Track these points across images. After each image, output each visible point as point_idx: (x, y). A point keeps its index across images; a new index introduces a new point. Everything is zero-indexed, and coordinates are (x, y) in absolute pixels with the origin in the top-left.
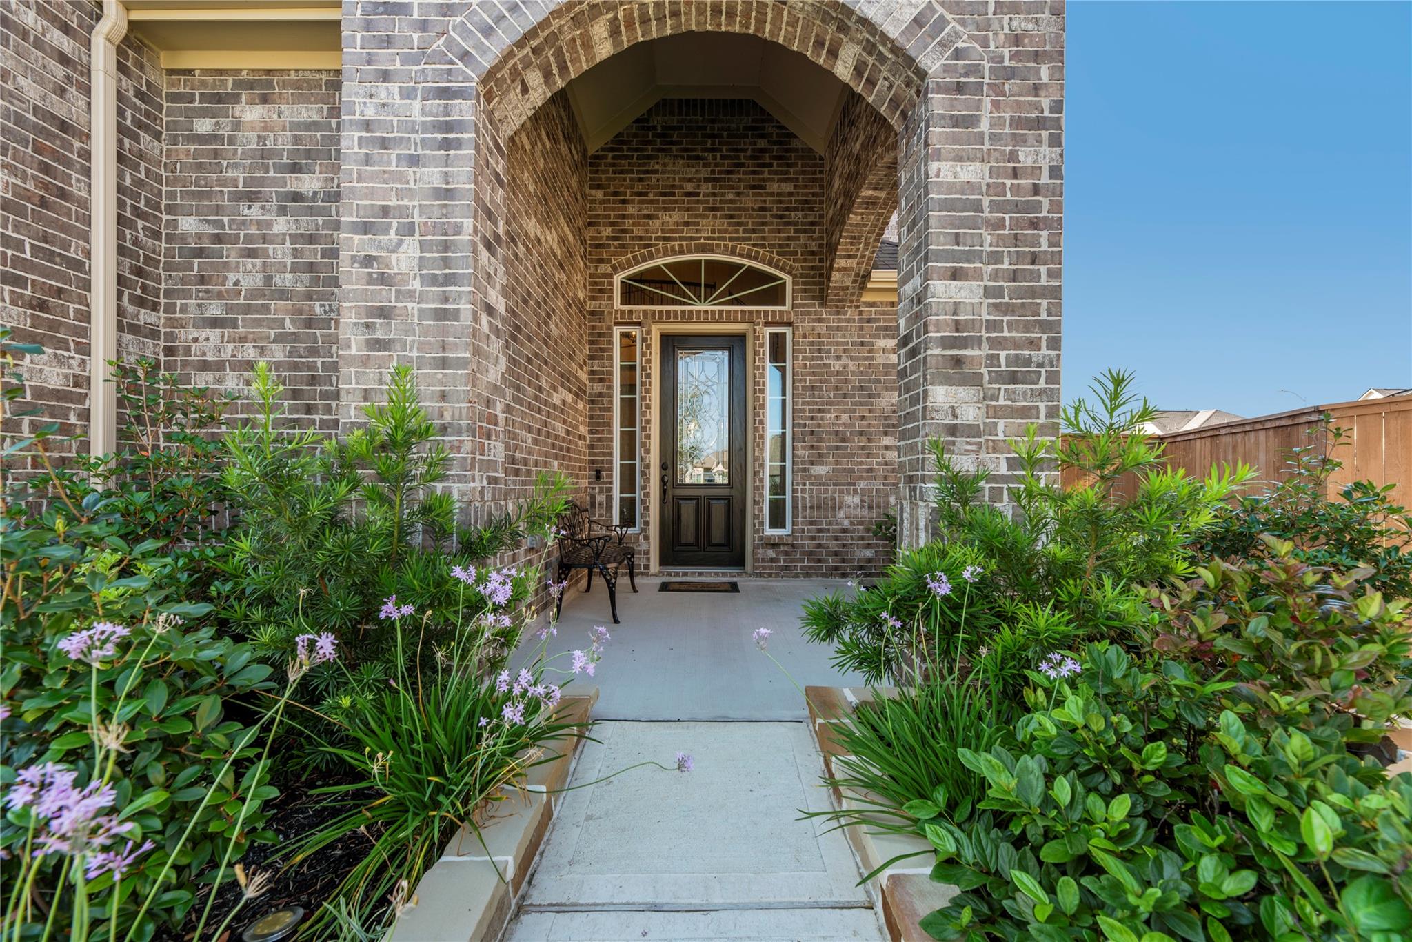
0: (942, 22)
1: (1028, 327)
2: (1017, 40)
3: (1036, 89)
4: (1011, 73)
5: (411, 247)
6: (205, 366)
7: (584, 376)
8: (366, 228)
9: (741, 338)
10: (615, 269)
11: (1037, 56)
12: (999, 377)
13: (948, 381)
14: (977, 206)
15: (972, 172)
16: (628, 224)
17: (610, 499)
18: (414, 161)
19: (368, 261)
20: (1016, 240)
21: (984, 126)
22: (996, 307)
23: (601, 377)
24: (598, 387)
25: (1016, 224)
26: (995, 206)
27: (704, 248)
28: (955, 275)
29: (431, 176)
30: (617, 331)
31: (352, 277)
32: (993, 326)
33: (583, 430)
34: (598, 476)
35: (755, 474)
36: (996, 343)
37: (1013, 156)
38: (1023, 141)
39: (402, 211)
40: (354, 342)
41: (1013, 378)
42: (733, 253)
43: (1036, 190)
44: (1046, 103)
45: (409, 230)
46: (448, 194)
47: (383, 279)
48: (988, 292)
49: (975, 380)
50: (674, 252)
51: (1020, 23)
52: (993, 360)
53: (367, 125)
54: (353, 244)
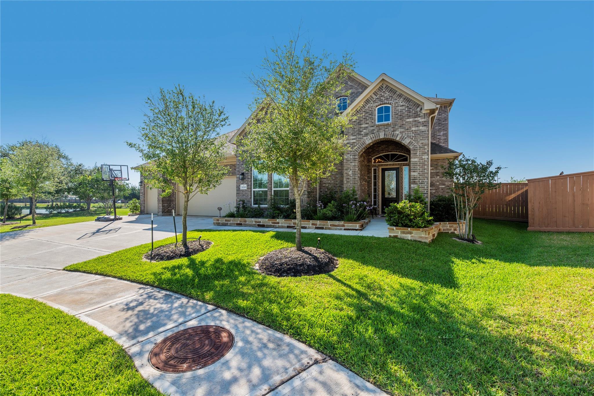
0: (413, 142)
1: (424, 177)
2: (422, 143)
3: (425, 149)
4: (421, 147)
5: (351, 172)
6: (324, 183)
7: (366, 178)
8: (346, 170)
9: (398, 168)
10: (372, 157)
11: (425, 145)
12: (420, 183)
13: (413, 184)
14: (417, 164)
15: (416, 160)
16: (375, 148)
17: (371, 200)
18: (351, 162)
19: (346, 173)
20: (422, 167)
21: (418, 154)
22: (419, 175)
23: (370, 178)
24: (369, 179)
25: (422, 165)
26: (419, 163)
27: (390, 152)
28: (414, 172)
29: (353, 164)
30: (373, 169)
31: (345, 175)
32: (419, 177)
33: (366, 188)
34: (369, 196)
35: (401, 195)
36: (419, 179)
37: (422, 157)
38: (423, 155)
39: (350, 168)
40: (345, 182)
41: (422, 183)
42: (396, 152)
43: (425, 161)
44: (426, 151)
45: (351, 170)
46: (355, 166)
47: (348, 175)
48: (418, 173)
49: (417, 184)
50: (384, 153)
51: (423, 141)
52: (419, 181)
53: (346, 159)
54: (345, 171)
